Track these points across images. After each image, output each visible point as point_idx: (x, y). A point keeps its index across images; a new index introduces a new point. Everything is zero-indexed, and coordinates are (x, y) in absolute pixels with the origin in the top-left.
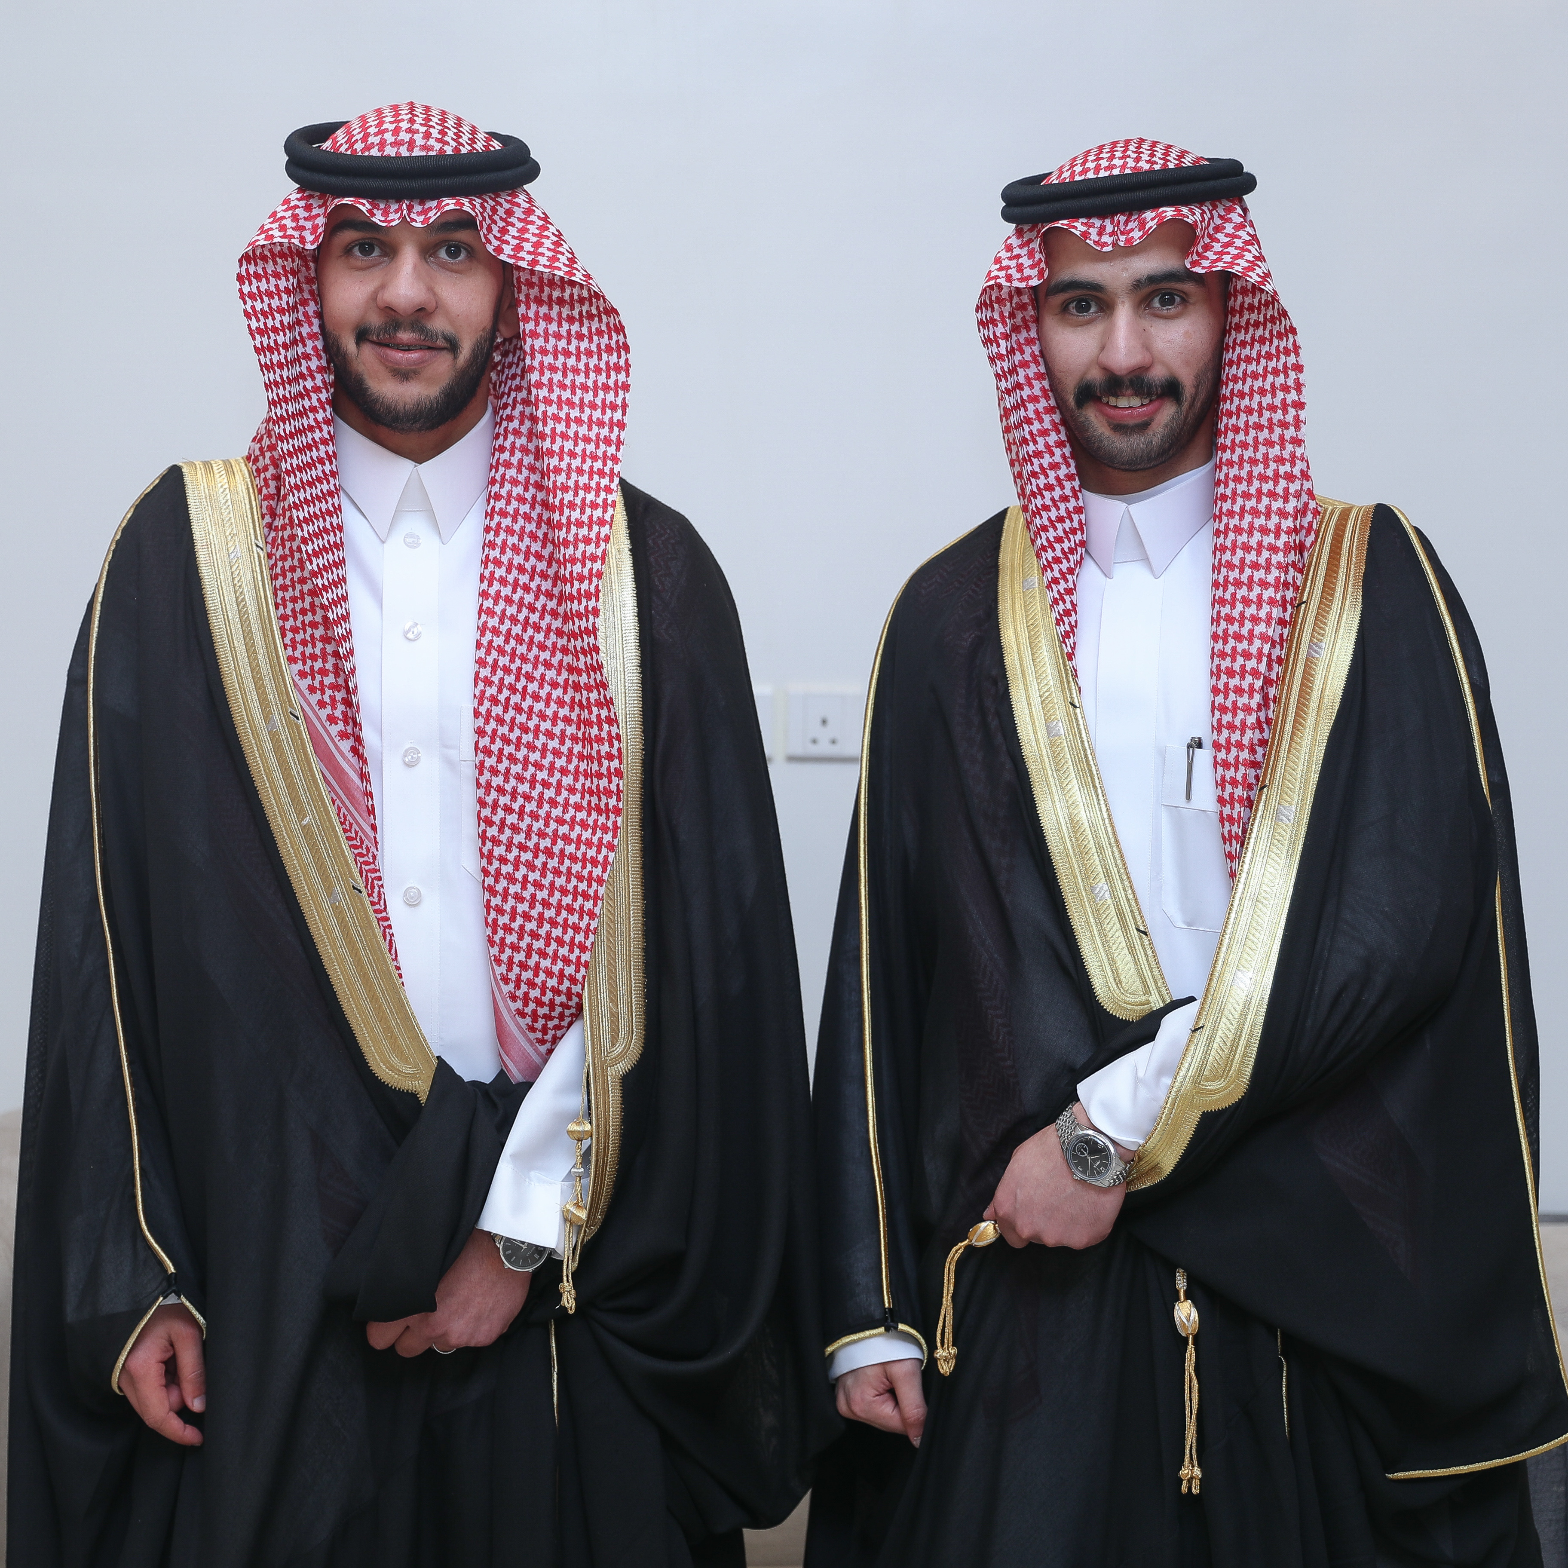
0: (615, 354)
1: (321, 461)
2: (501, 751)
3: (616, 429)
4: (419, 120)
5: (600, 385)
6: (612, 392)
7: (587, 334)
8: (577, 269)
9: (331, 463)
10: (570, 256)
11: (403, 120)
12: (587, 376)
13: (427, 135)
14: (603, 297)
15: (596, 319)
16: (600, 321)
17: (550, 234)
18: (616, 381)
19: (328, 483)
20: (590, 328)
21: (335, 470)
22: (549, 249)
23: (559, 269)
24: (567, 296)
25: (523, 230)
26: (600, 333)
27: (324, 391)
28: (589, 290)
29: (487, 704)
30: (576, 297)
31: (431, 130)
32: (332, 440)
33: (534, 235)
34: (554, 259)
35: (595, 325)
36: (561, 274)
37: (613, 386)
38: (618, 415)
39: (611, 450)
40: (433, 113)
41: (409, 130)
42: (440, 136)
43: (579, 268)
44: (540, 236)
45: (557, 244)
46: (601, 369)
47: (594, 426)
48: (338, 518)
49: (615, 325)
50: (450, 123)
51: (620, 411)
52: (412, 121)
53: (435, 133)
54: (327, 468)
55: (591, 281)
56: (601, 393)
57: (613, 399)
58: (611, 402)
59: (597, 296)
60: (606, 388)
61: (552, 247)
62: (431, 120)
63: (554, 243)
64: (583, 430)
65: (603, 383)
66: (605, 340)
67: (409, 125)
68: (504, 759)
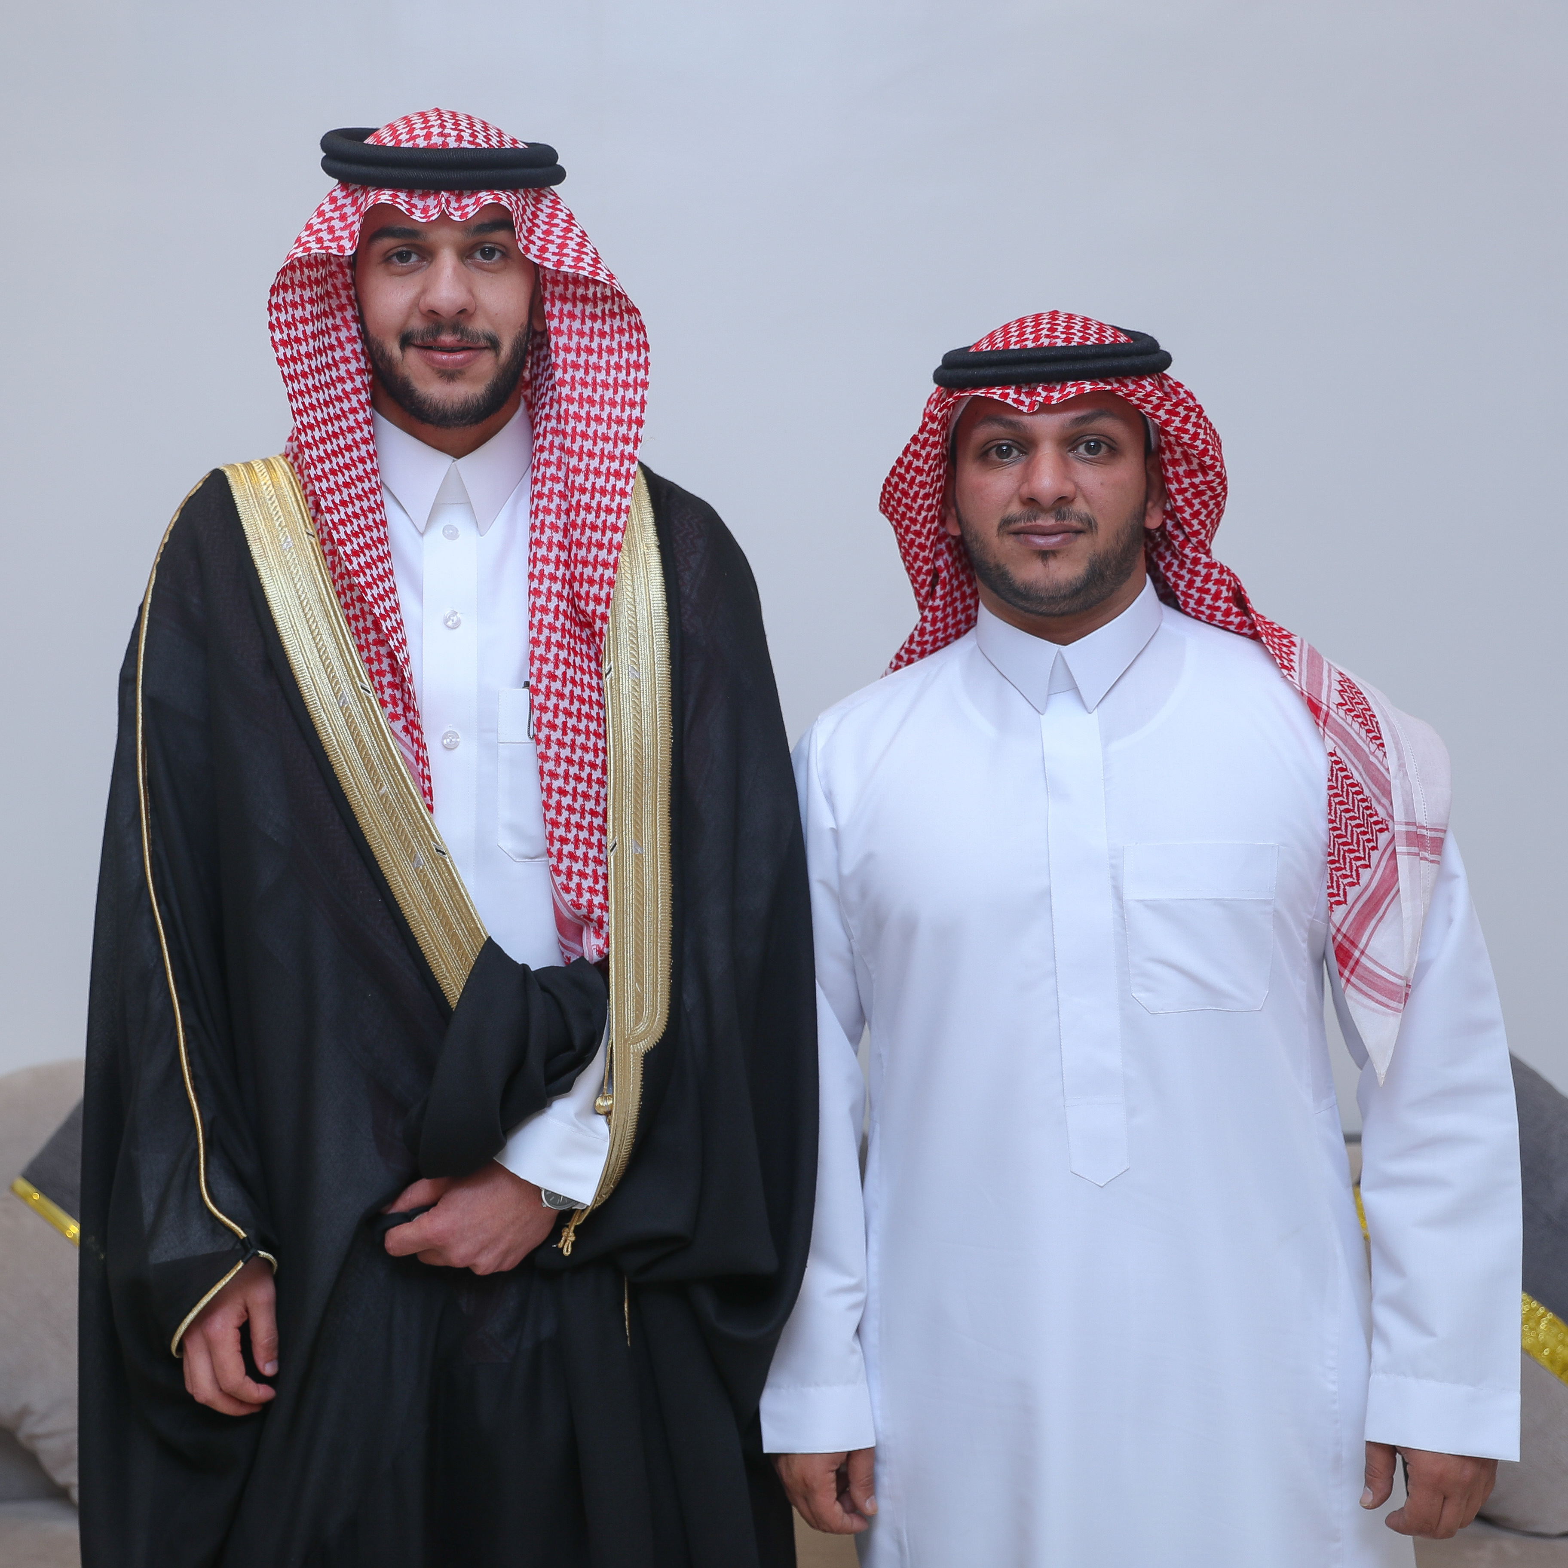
0: (635, 352)
1: (362, 460)
2: (565, 724)
3: (634, 426)
4: (449, 125)
5: (620, 382)
6: (631, 390)
7: (608, 331)
8: (600, 269)
9: (372, 461)
10: (594, 256)
11: (433, 126)
12: (608, 373)
13: (459, 138)
14: (626, 296)
15: (618, 317)
16: (622, 319)
17: (574, 236)
18: (636, 378)
19: (370, 481)
20: (612, 326)
21: (376, 468)
22: (573, 250)
23: (584, 269)
24: (590, 294)
25: (548, 233)
26: (621, 331)
27: (363, 392)
28: (612, 289)
29: (545, 681)
30: (599, 295)
31: (462, 133)
32: (372, 439)
33: (558, 237)
34: (578, 259)
35: (617, 323)
36: (586, 273)
37: (632, 383)
38: (636, 412)
39: (629, 449)
40: (460, 117)
41: (441, 134)
42: (471, 139)
43: (603, 268)
44: (565, 237)
45: (581, 245)
46: (622, 366)
47: (613, 423)
48: (381, 513)
49: (636, 324)
50: (478, 127)
51: (638, 408)
52: (442, 126)
53: (466, 136)
54: (369, 466)
55: (614, 281)
56: (621, 390)
57: (632, 396)
58: (630, 399)
59: (620, 295)
60: (626, 385)
61: (577, 248)
62: (460, 125)
63: (578, 244)
64: (602, 429)
65: (623, 381)
66: (626, 338)
67: (440, 130)
68: (569, 731)
